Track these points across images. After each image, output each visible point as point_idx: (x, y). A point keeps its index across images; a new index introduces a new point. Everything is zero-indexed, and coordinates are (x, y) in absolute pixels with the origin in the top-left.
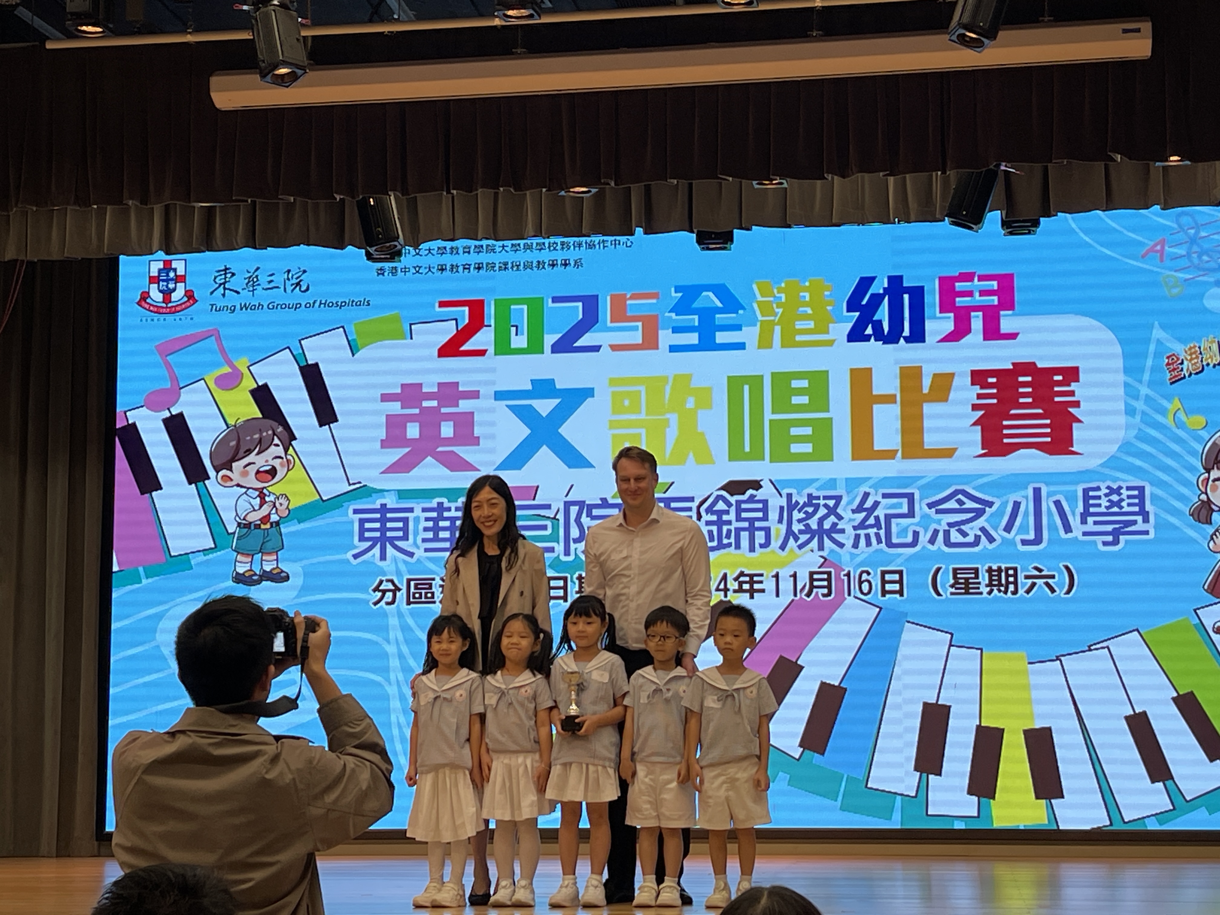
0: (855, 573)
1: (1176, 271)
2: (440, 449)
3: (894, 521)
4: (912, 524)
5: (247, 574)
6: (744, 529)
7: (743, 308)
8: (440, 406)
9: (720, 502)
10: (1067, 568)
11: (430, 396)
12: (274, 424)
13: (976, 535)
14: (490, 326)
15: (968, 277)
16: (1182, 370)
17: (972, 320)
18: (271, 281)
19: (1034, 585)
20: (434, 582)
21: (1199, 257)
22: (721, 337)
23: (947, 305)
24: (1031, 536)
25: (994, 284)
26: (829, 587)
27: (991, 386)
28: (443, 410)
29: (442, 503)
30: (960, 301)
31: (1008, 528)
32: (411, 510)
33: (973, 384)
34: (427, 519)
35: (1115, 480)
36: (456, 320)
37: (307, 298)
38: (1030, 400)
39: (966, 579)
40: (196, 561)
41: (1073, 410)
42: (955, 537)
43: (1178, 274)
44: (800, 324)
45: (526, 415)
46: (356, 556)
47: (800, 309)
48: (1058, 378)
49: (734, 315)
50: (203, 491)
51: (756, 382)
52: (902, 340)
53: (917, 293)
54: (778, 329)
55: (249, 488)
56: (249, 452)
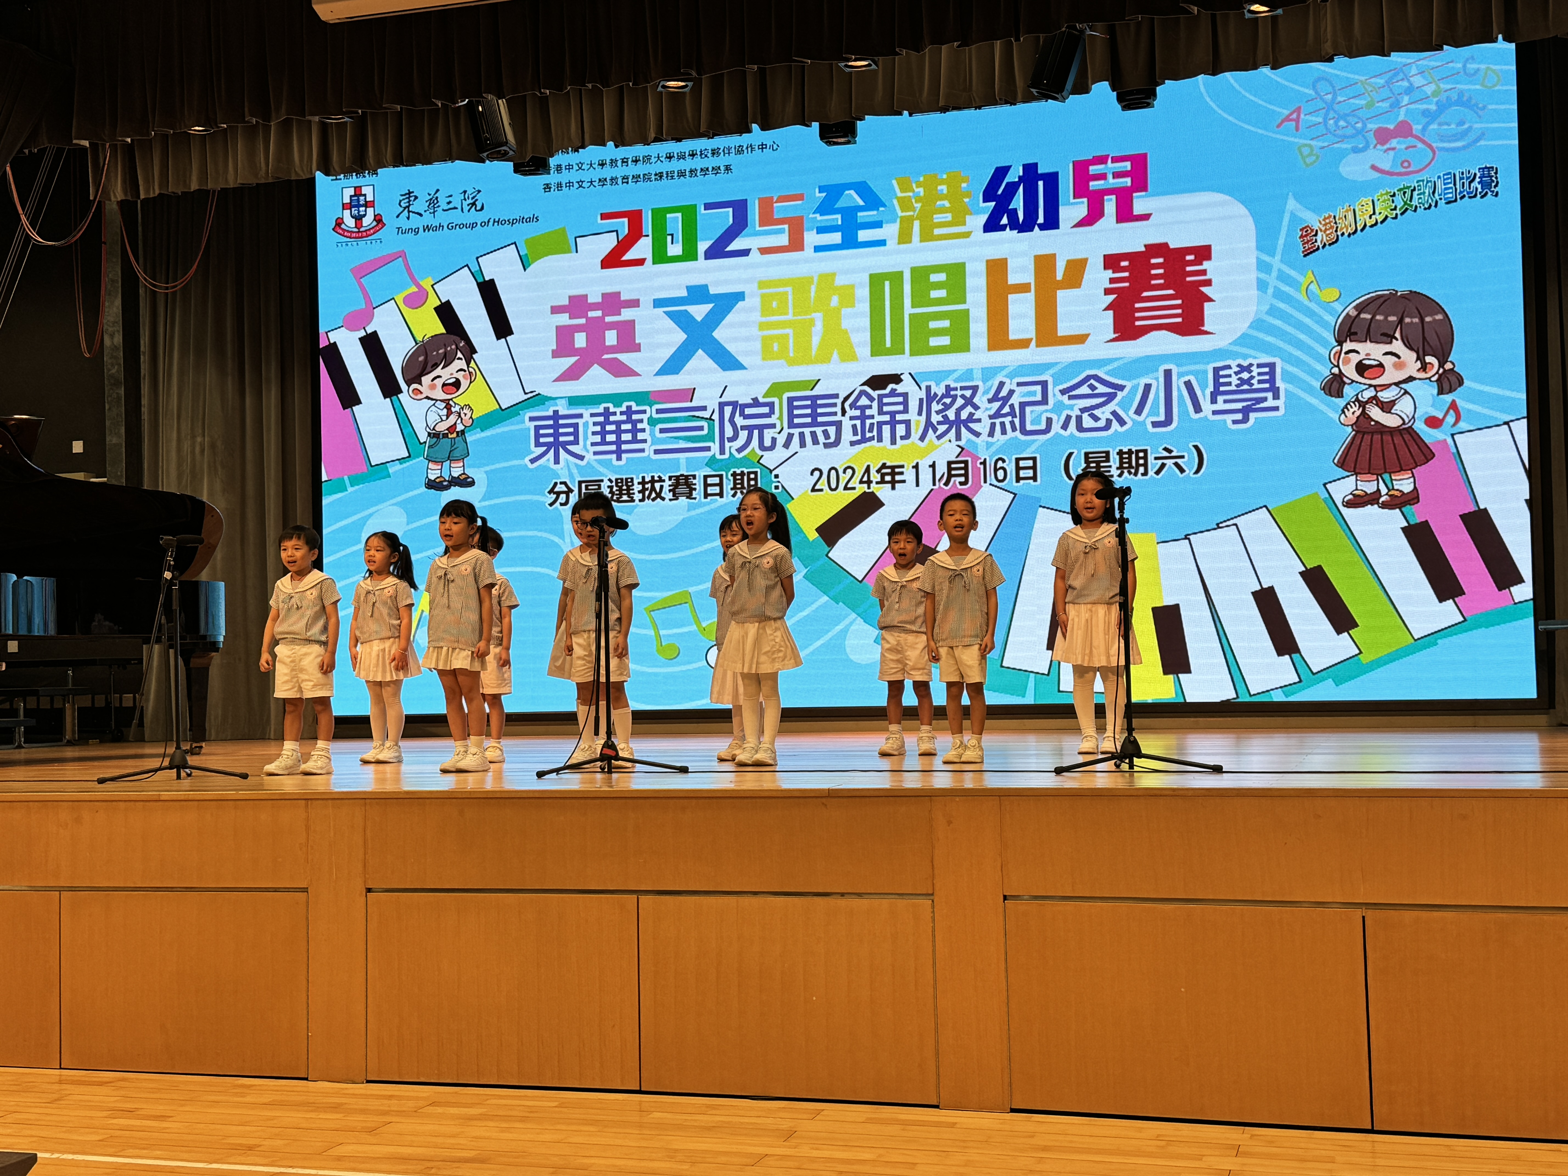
0: (991, 460)
1: (1312, 139)
2: (606, 356)
3: (1028, 409)
4: (1046, 411)
5: (437, 480)
6: (885, 423)
7: (884, 205)
8: (604, 315)
9: (863, 397)
10: (1196, 447)
11: (595, 306)
12: (457, 338)
13: (1107, 420)
14: (648, 236)
15: (1102, 160)
16: (1316, 241)
17: (1106, 204)
18: (449, 203)
19: (1163, 465)
20: (602, 484)
21: (1336, 123)
22: (863, 235)
23: (1080, 190)
24: (1162, 418)
25: (1127, 166)
26: (966, 475)
27: (1124, 269)
28: (608, 319)
29: (608, 408)
30: (1094, 185)
31: (1139, 411)
32: (580, 416)
33: (1105, 268)
34: (595, 424)
35: (1245, 357)
36: (617, 231)
37: (480, 217)
38: (1162, 281)
39: (1098, 463)
40: (393, 469)
41: (1204, 289)
42: (1087, 422)
43: (1313, 143)
44: (938, 218)
45: (682, 320)
46: (533, 461)
47: (938, 203)
48: (1190, 258)
49: (875, 212)
50: (397, 404)
51: (896, 278)
52: (1036, 227)
53: (1052, 180)
54: (917, 224)
55: (437, 400)
56: (435, 366)
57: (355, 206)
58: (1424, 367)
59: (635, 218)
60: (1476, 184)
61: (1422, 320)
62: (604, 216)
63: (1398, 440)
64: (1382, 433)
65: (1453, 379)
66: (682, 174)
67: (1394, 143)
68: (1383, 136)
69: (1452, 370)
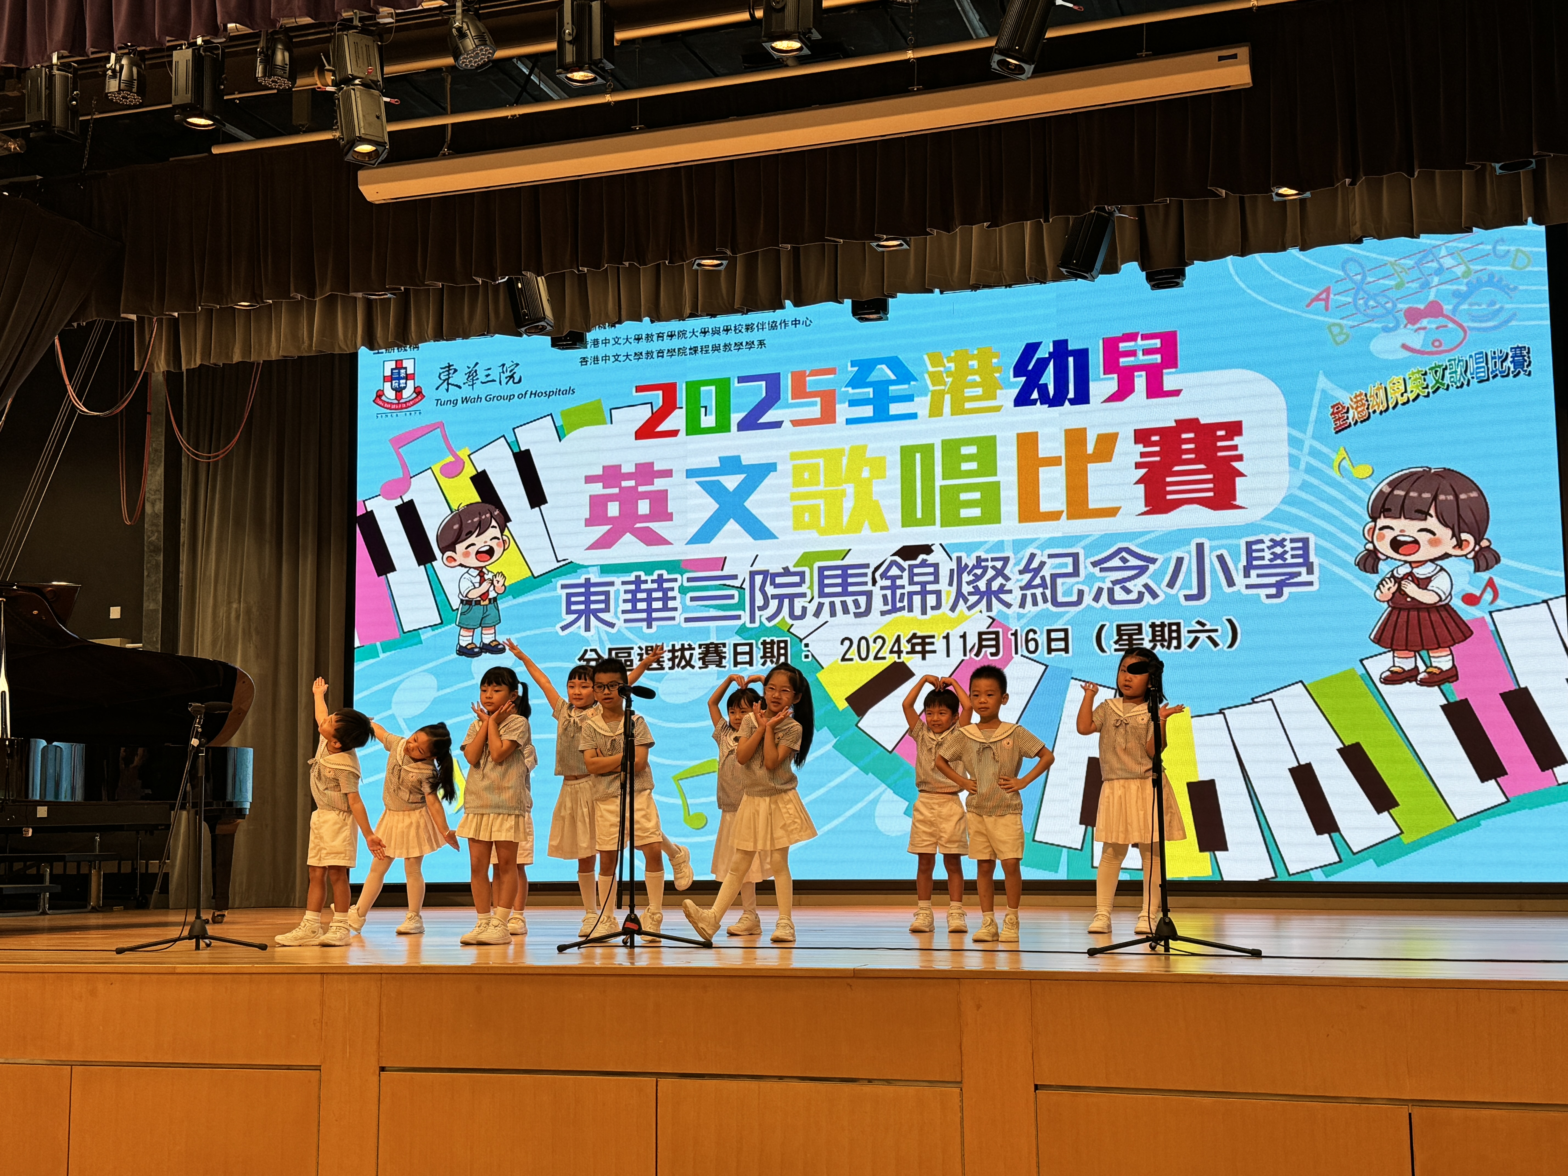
0: (1022, 631)
1: (1342, 319)
2: (638, 525)
3: (1059, 581)
4: (1078, 583)
5: (469, 647)
6: (916, 593)
7: (915, 380)
8: (637, 485)
9: (894, 567)
10: (1230, 621)
11: (629, 476)
12: (492, 507)
13: (1139, 592)
14: (681, 408)
15: (1131, 337)
16: (1348, 418)
17: (1136, 380)
18: (487, 376)
19: (1196, 639)
20: (632, 652)
21: (1366, 304)
22: (895, 409)
23: (1111, 366)
24: (1195, 591)
25: (1157, 343)
26: (997, 646)
27: (1154, 444)
28: (641, 489)
29: (640, 576)
30: (1124, 361)
31: (1171, 584)
32: (612, 584)
33: (1136, 442)
34: (626, 592)
35: (1278, 532)
36: (651, 403)
37: (518, 389)
38: (1193, 456)
39: (1130, 635)
40: (425, 635)
41: (1236, 465)
42: (1119, 595)
43: (1341, 322)
44: (969, 392)
45: (714, 490)
46: (564, 628)
47: (970, 377)
48: (1221, 433)
49: (906, 386)
50: (430, 571)
51: (927, 450)
52: (1067, 402)
53: (1082, 356)
54: (948, 397)
55: (470, 568)
56: (470, 534)
57: (396, 379)
58: (1460, 544)
59: (669, 391)
60: (1508, 363)
61: (1457, 497)
62: (639, 389)
63: (1435, 617)
64: (1418, 610)
65: (1489, 556)
66: (716, 348)
67: (1424, 322)
68: (1413, 316)
69: (1488, 547)
